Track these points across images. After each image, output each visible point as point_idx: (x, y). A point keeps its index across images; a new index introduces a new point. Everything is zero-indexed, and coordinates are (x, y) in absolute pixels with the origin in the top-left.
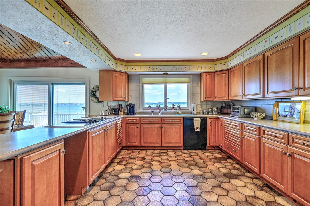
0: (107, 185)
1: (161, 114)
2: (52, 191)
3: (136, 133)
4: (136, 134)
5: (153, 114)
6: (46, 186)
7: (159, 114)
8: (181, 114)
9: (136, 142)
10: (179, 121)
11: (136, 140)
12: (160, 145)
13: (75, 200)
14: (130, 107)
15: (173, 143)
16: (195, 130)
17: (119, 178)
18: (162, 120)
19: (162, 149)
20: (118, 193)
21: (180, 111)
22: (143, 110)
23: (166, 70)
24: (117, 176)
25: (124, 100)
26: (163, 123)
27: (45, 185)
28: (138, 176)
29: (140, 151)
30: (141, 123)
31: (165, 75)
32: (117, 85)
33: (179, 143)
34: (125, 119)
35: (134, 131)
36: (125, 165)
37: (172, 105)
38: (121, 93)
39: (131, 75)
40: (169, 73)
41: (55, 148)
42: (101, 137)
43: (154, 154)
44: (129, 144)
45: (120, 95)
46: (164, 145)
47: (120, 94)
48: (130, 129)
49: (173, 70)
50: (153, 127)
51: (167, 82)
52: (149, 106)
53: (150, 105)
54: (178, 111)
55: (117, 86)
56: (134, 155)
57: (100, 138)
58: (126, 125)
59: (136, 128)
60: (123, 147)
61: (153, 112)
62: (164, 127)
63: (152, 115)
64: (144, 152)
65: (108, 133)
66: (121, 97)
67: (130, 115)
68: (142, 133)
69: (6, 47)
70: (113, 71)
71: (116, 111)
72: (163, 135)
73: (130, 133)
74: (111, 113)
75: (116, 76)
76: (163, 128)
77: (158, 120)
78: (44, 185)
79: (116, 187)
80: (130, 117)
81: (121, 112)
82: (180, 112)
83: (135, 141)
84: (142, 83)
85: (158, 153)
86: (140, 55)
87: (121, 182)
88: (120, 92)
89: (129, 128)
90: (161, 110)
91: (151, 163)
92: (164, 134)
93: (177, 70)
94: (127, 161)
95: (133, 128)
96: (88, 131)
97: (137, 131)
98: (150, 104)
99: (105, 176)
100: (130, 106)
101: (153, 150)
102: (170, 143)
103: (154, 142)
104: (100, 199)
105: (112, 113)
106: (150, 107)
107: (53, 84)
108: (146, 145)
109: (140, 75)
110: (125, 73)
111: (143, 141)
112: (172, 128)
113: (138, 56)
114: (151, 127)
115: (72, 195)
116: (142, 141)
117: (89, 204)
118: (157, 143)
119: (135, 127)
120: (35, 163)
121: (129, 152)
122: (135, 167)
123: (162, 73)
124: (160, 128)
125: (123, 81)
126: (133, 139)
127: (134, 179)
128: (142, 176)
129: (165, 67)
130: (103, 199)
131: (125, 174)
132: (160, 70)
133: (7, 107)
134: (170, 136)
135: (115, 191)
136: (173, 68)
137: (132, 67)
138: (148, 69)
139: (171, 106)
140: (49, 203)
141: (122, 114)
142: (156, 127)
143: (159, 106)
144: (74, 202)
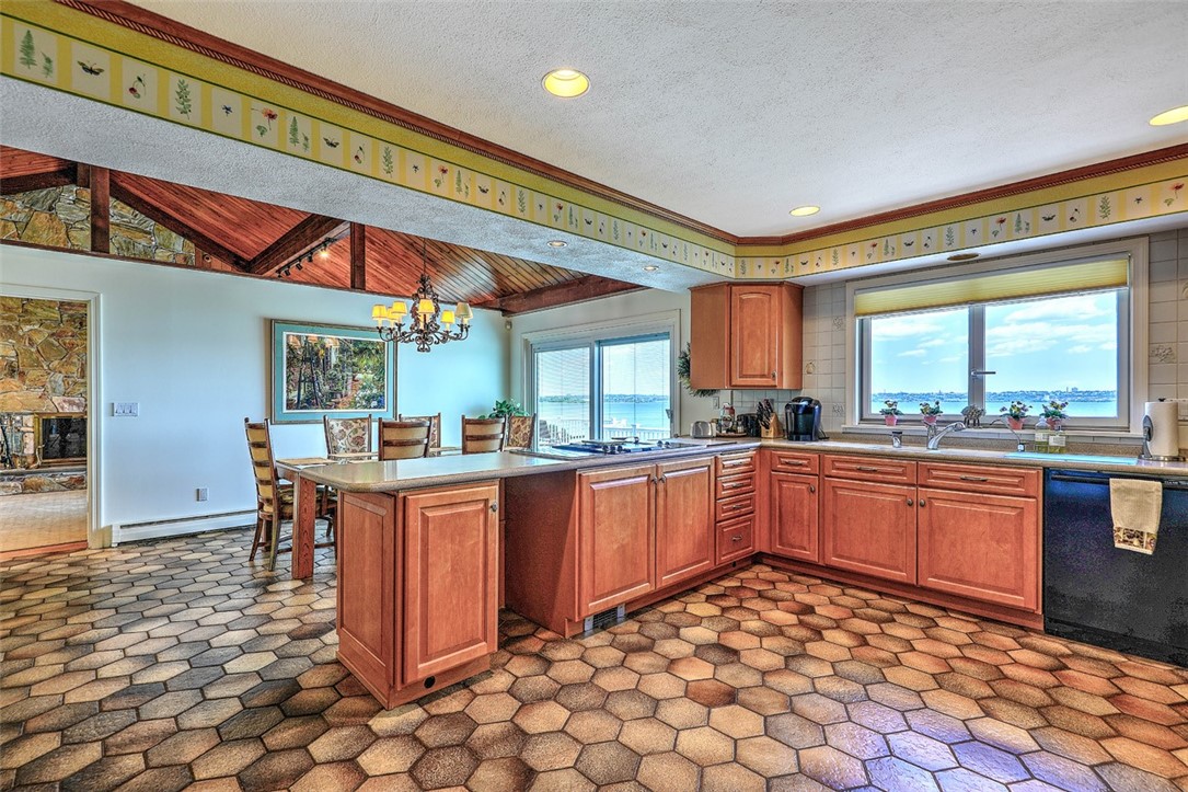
0: (634, 639)
1: (941, 444)
2: (466, 582)
3: (806, 511)
4: (806, 516)
5: (896, 444)
6: (452, 566)
7: (931, 447)
8: (1061, 451)
9: (805, 544)
10: (1017, 486)
11: (806, 537)
12: (909, 582)
13: (547, 641)
14: (798, 410)
15: (976, 585)
16: (1117, 545)
17: (678, 636)
18: (921, 471)
19: (926, 600)
20: (642, 669)
21: (1051, 438)
22: (863, 426)
23: (955, 246)
24: (678, 628)
25: (772, 383)
26: (923, 483)
27: (449, 564)
28: (735, 652)
29: (820, 582)
30: (827, 473)
31: (965, 265)
32: (746, 333)
33: (1013, 592)
34: (767, 452)
35: (797, 504)
36: (724, 610)
37: (1008, 406)
38: (762, 358)
39: (814, 288)
40: (983, 251)
41: (474, 493)
42: (632, 497)
43: (868, 606)
44: (778, 548)
45: (759, 368)
46: (929, 585)
47: (759, 362)
48: (784, 491)
49: (996, 237)
50: (875, 496)
51: (981, 297)
52: (886, 407)
53: (890, 406)
54: (1040, 436)
55: (746, 338)
56: (784, 590)
57: (629, 499)
58: (771, 475)
59: (806, 493)
60: (761, 554)
61: (898, 434)
62: (931, 504)
63: (893, 447)
64: (833, 591)
65: (666, 491)
66: (763, 376)
67: (798, 439)
68: (829, 517)
69: (514, 265)
70: (731, 284)
71: (752, 426)
72: (924, 538)
73: (783, 510)
74: (728, 431)
75: (742, 301)
76: (922, 506)
77: (900, 470)
78: (446, 561)
79: (650, 653)
80: (783, 448)
81: (767, 427)
82: (1052, 442)
83: (802, 540)
84: (858, 315)
85: (886, 611)
86: (815, 210)
87: (671, 647)
88: (758, 355)
89: (780, 488)
90: (940, 429)
91: (823, 632)
92: (931, 534)
93: (1022, 229)
94: (741, 601)
95: (797, 491)
96: (578, 473)
97: (809, 506)
98: (892, 401)
99: (647, 616)
100: (798, 407)
101: (880, 594)
102: (961, 581)
103: (881, 561)
104: (592, 662)
105: (735, 431)
106: (891, 413)
107: (600, 343)
108: (844, 566)
109: (847, 281)
110: (781, 284)
111: (835, 548)
112: (975, 515)
113: (805, 215)
114: (869, 496)
115: (548, 629)
116: (829, 546)
117: (564, 660)
118: (897, 569)
119: (804, 487)
120: (429, 514)
121: (776, 576)
122: (754, 625)
123: (943, 257)
124: (910, 505)
125: (769, 317)
126: (794, 535)
127: (715, 656)
128: (746, 657)
129: (950, 231)
130: (599, 666)
131: (704, 634)
132: (927, 248)
133: (518, 405)
134: (959, 548)
135: (640, 662)
136: (997, 227)
137: (803, 258)
138: (869, 256)
139: (1003, 409)
140: (457, 604)
141: (771, 435)
142: (890, 495)
143: (936, 412)
144: (543, 643)
